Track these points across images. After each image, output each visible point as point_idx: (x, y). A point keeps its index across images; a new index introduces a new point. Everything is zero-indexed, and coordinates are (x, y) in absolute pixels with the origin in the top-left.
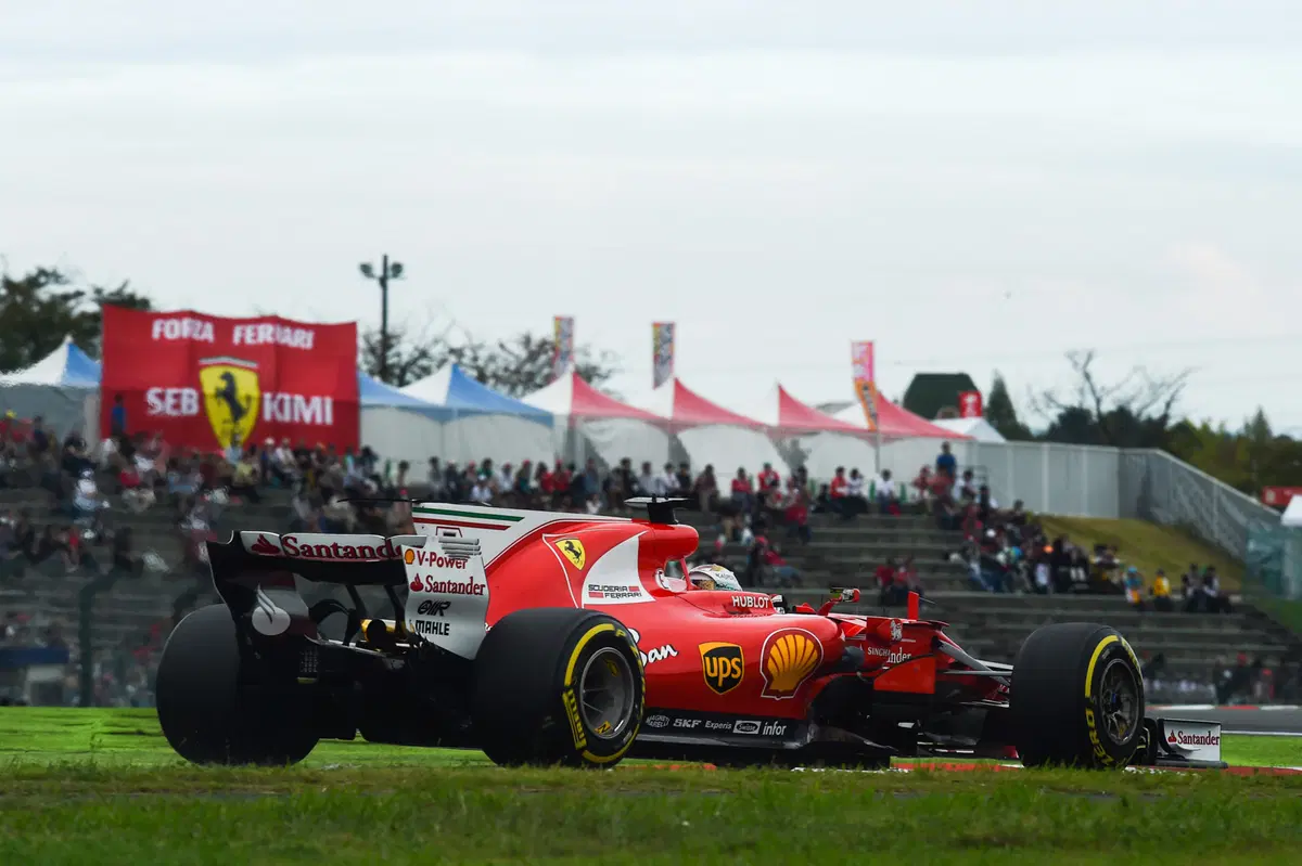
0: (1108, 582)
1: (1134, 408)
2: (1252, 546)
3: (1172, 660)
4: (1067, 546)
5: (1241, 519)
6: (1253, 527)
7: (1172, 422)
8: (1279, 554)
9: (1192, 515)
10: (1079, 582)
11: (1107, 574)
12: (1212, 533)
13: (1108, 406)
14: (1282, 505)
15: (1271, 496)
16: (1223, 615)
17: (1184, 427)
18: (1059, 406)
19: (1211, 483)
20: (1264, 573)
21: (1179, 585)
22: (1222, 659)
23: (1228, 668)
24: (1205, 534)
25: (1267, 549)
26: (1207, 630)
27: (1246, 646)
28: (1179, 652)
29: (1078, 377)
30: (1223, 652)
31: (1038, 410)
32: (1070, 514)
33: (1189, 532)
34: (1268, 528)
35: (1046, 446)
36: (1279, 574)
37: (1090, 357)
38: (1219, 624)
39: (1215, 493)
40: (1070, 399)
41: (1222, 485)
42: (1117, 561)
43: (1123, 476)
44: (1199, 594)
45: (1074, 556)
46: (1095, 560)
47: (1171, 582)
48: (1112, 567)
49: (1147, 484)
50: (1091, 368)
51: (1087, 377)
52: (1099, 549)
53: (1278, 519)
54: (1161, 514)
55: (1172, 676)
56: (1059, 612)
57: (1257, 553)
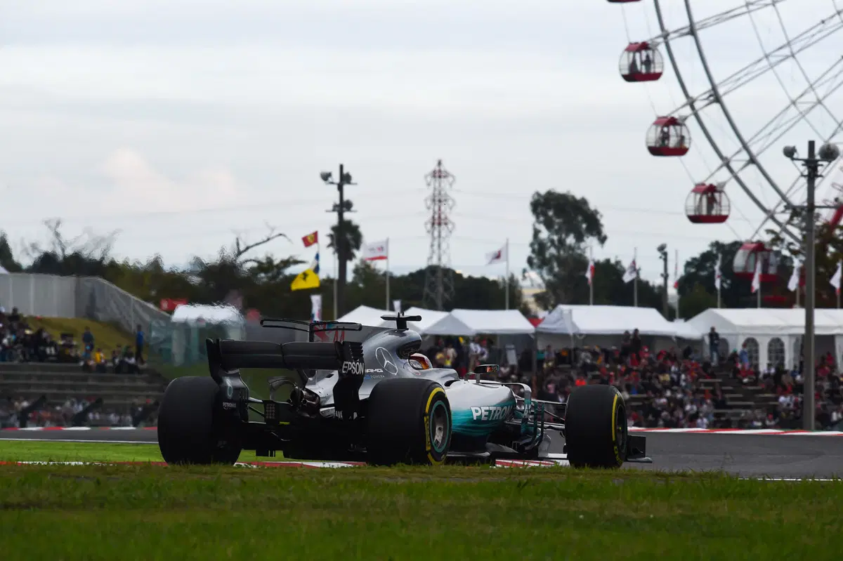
0: (69, 356)
1: (85, 254)
2: (154, 334)
3: (105, 402)
4: (45, 335)
5: (147, 318)
6: (154, 323)
7: (106, 262)
8: (168, 340)
9: (119, 316)
10: (51, 355)
11: (68, 351)
12: (130, 326)
13: (69, 252)
14: (171, 311)
15: (165, 305)
16: (136, 376)
17: (113, 264)
18: (39, 251)
19: (130, 298)
20: (161, 350)
21: (110, 357)
22: (136, 401)
23: (140, 406)
24: (126, 327)
25: (162, 336)
26: (127, 384)
27: (150, 393)
28: (110, 397)
29: (51, 235)
30: (137, 397)
31: (28, 254)
32: (47, 315)
33: (116, 326)
34: (163, 323)
35: (32, 275)
36: (169, 351)
37: (58, 224)
38: (134, 380)
39: (132, 302)
40: (46, 247)
41: (136, 298)
42: (75, 343)
43: (78, 292)
44: (122, 362)
45: (49, 340)
46: (61, 342)
47: (105, 354)
48: (71, 346)
49: (92, 298)
50: (59, 230)
51: (57, 235)
52: (64, 336)
53: (169, 318)
54: (101, 316)
55: (105, 411)
56: (39, 373)
57: (156, 338)
